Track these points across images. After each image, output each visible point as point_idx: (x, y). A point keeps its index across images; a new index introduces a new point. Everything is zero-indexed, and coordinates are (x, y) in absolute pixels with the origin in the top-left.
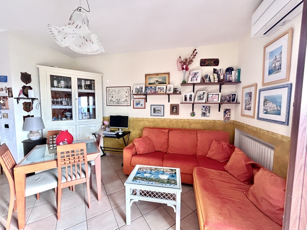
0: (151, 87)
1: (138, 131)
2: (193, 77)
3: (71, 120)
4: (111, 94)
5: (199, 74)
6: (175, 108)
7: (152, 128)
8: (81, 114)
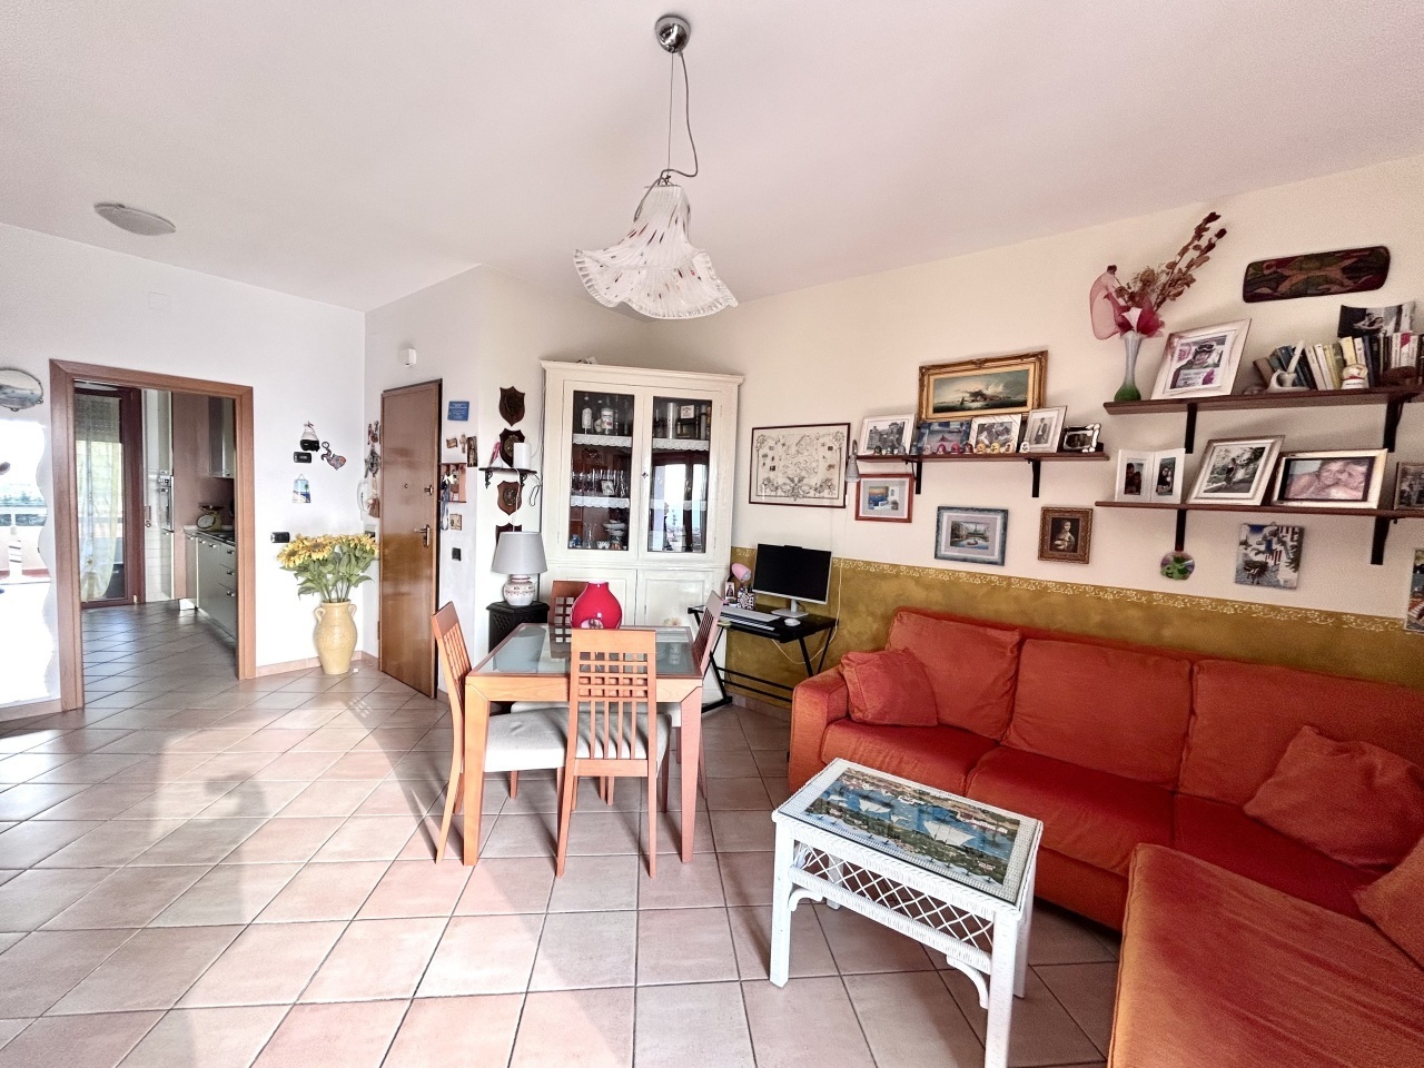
0: (947, 424)
1: (870, 619)
2: (1189, 365)
3: (622, 549)
4: (770, 454)
5: (1226, 348)
6: (1068, 526)
7: (938, 617)
8: (662, 533)
